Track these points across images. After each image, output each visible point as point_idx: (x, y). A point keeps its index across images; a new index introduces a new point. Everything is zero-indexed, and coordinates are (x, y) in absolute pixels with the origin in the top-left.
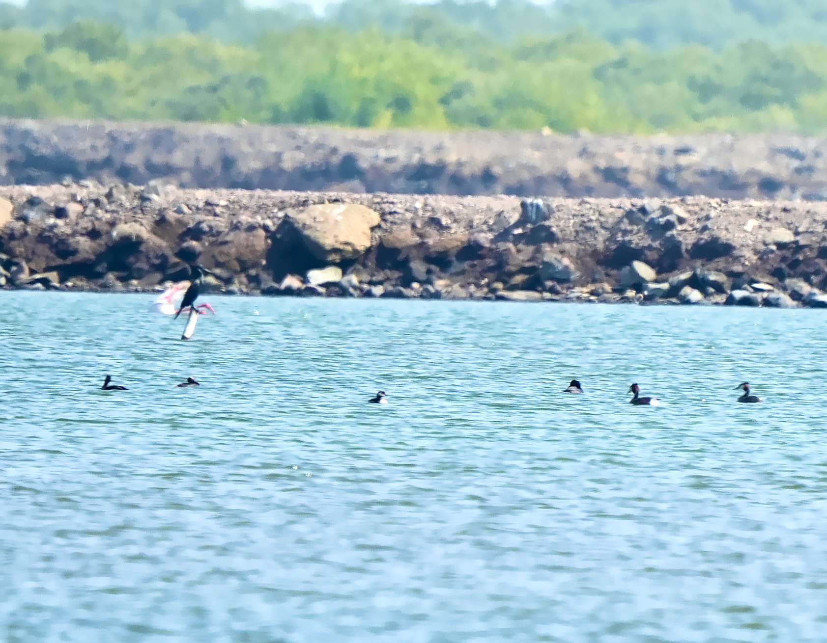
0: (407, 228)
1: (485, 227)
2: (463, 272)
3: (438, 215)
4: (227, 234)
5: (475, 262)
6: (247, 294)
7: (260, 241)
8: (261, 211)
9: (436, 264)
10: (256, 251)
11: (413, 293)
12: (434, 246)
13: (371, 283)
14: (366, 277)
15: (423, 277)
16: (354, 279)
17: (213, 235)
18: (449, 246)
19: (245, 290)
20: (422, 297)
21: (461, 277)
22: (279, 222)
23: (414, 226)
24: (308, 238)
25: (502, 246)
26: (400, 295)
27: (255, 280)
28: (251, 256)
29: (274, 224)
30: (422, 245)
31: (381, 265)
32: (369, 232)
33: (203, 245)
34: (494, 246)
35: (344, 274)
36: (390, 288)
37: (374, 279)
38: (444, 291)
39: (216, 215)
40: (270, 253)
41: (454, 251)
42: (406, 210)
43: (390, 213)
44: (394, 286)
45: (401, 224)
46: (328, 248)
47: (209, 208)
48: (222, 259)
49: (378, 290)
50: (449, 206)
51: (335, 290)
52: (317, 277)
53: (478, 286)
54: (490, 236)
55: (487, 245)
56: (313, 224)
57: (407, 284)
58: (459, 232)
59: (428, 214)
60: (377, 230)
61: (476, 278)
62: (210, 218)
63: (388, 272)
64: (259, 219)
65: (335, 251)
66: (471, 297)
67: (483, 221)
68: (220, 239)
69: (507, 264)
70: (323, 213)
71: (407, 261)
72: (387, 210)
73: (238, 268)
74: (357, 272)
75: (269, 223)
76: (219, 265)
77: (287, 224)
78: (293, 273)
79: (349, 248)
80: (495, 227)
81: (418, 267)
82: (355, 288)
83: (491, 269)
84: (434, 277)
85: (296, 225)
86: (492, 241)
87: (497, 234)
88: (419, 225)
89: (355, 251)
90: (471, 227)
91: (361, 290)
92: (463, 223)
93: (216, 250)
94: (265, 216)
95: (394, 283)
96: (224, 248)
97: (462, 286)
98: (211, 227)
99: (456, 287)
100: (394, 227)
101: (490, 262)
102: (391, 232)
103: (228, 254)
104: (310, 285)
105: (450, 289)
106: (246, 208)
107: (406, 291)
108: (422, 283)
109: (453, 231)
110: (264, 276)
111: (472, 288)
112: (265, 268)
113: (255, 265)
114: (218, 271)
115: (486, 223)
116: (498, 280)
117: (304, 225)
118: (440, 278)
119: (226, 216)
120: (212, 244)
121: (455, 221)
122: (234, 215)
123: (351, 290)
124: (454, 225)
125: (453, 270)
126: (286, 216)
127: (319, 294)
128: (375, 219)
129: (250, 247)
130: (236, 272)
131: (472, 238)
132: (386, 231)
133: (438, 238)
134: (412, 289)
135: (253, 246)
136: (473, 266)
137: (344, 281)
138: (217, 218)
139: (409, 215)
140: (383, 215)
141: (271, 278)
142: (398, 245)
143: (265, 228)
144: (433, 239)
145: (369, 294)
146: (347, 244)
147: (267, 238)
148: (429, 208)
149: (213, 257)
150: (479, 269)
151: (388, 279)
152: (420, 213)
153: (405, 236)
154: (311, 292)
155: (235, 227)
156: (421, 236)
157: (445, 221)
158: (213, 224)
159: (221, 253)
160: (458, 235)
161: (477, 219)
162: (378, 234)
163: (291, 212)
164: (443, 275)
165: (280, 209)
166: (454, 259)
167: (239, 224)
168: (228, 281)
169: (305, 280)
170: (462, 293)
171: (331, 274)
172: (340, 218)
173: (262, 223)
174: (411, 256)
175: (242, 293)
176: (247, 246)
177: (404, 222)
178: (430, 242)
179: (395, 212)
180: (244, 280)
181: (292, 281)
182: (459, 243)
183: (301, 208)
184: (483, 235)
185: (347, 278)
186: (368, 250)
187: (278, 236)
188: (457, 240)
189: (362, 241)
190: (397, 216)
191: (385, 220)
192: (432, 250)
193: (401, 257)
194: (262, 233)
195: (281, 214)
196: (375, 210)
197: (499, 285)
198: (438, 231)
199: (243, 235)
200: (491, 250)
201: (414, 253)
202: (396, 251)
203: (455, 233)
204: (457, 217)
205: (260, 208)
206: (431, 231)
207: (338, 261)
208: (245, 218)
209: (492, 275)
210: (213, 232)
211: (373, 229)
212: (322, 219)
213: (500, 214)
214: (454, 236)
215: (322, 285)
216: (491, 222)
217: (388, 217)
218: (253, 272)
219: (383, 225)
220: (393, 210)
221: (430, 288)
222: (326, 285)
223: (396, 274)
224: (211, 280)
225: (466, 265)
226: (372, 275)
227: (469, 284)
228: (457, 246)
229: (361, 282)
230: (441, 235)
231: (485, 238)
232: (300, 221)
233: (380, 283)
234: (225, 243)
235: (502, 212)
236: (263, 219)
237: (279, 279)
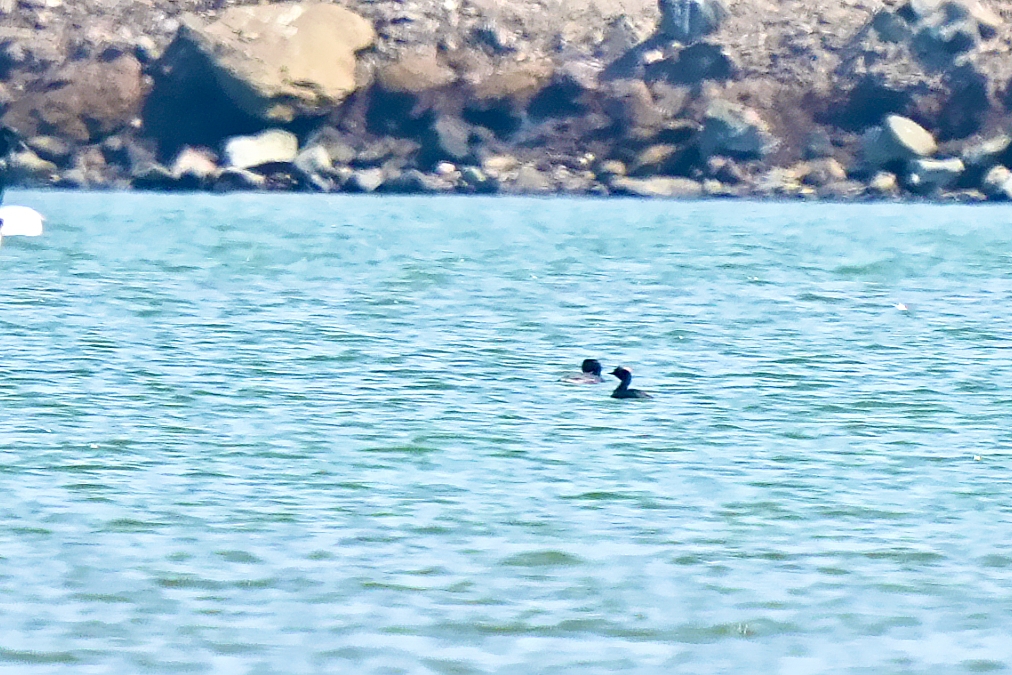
0: (429, 51)
1: (585, 49)
2: (541, 142)
3: (492, 25)
4: (63, 66)
5: (568, 121)
6: (104, 187)
7: (130, 81)
8: (131, 19)
9: (488, 126)
10: (121, 100)
11: (439, 183)
12: (483, 88)
13: (355, 164)
14: (346, 153)
15: (462, 151)
16: (321, 156)
17: (33, 69)
18: (513, 87)
19: (99, 179)
20: (459, 190)
21: (538, 150)
22: (167, 42)
23: (441, 47)
24: (225, 73)
25: (620, 87)
26: (414, 188)
27: (118, 159)
28: (109, 111)
29: (158, 45)
30: (458, 86)
31: (376, 128)
32: (352, 59)
33: (12, 89)
34: (603, 88)
35: (301, 144)
36: (395, 174)
37: (363, 155)
38: (504, 177)
39: (37, 26)
40: (150, 105)
41: (523, 99)
42: (428, 15)
43: (395, 22)
44: (404, 169)
45: (417, 42)
46: (269, 93)
47: (26, 12)
48: (52, 117)
49: (370, 178)
50: (512, 5)
51: (281, 177)
52: (245, 152)
53: (572, 167)
54: (597, 66)
55: (591, 85)
56: (236, 45)
57: (428, 163)
58: (533, 57)
59: (470, 23)
60: (367, 55)
61: (571, 153)
62: (27, 33)
63: (392, 143)
64: (126, 36)
65: (283, 99)
66: (560, 189)
67: (582, 34)
68: (48, 77)
69: (632, 123)
70: (255, 24)
71: (428, 118)
72: (389, 15)
73: (86, 136)
74: (327, 141)
75: (146, 42)
76: (45, 129)
77: (183, 44)
78: (196, 144)
79: (309, 94)
80: (606, 48)
81: (451, 131)
82: (324, 174)
83: (600, 135)
84: (482, 151)
85: (202, 48)
86: (602, 77)
87: (608, 62)
88: (452, 45)
89: (323, 101)
90: (558, 48)
91: (336, 178)
92: (541, 41)
93: (40, 100)
94: (138, 28)
95: (403, 162)
96: (54, 95)
97: (540, 169)
98: (29, 53)
99: (529, 171)
100: (403, 49)
101: (596, 120)
102: (396, 60)
103: (62, 108)
104: (230, 169)
105: (515, 174)
106: (100, 12)
107: (427, 180)
108: (458, 162)
109: (520, 57)
110: (137, 150)
111: (561, 173)
112: (138, 135)
113: (120, 128)
114: (43, 142)
115: (587, 39)
116: (613, 156)
117: (218, 47)
118: (496, 152)
119: (59, 29)
120: (31, 87)
121: (525, 36)
122: (76, 27)
123: (316, 178)
124: (524, 45)
125: (522, 136)
126: (182, 29)
127: (250, 187)
128: (364, 32)
129: (110, 93)
130: (80, 143)
131: (559, 70)
132: (387, 57)
133: (489, 71)
134: (440, 174)
135: (116, 90)
136: (563, 128)
137: (302, 161)
138: (42, 33)
139: (432, 25)
140: (379, 24)
141: (152, 155)
142: (411, 86)
143: (139, 54)
144: (481, 73)
145: (351, 187)
146: (307, 85)
147: (143, 73)
148: (472, 10)
149: (34, 113)
150: (573, 134)
151: (389, 156)
152: (455, 20)
153: (423, 68)
154: (235, 182)
155: (77, 53)
156: (454, 66)
157: (504, 37)
158: (33, 46)
159: (50, 105)
160: (530, 65)
161: (570, 32)
162: (370, 63)
163: (191, 21)
164: (500, 146)
165: (170, 15)
166: (524, 114)
167: (86, 47)
168: (64, 162)
169: (221, 160)
170: (541, 181)
171: (275, 146)
172: (292, 32)
173: (132, 42)
174: (436, 107)
175: (94, 186)
176: (103, 90)
177: (421, 39)
178: (475, 78)
179: (405, 20)
180: (98, 159)
181: (193, 161)
182: (533, 81)
183: (211, 13)
184: (581, 64)
185: (306, 154)
186: (350, 98)
187: (167, 69)
188: (528, 74)
189: (337, 80)
190: (409, 27)
191: (386, 37)
192: (479, 95)
193: (417, 111)
194: (132, 64)
195: (172, 25)
196: (364, 15)
197: (616, 166)
198: (490, 55)
199: (94, 68)
200: (598, 95)
201: (442, 102)
202: (405, 99)
203: (526, 60)
204: (529, 28)
205: (128, 12)
206: (477, 56)
207: (289, 119)
208: (98, 33)
209: (601, 147)
210: (34, 63)
211: (359, 54)
212: (254, 36)
213: (614, 22)
214: (525, 66)
215: (258, 169)
216: (599, 37)
217: (392, 30)
218: (114, 142)
219: (381, 45)
220: (400, 15)
221: (475, 171)
222: (266, 169)
223: (408, 146)
224: (28, 159)
225: (548, 126)
226: (359, 148)
227: (555, 163)
228: (531, 87)
229: (335, 163)
230: (497, 65)
231: (585, 71)
232: (209, 38)
233: (375, 163)
234: (57, 85)
235: (622, 16)
236: (135, 34)
237: (167, 155)
